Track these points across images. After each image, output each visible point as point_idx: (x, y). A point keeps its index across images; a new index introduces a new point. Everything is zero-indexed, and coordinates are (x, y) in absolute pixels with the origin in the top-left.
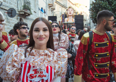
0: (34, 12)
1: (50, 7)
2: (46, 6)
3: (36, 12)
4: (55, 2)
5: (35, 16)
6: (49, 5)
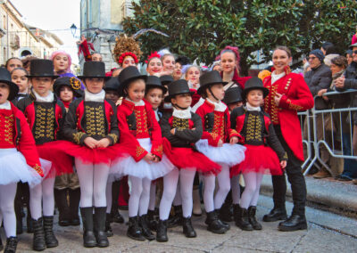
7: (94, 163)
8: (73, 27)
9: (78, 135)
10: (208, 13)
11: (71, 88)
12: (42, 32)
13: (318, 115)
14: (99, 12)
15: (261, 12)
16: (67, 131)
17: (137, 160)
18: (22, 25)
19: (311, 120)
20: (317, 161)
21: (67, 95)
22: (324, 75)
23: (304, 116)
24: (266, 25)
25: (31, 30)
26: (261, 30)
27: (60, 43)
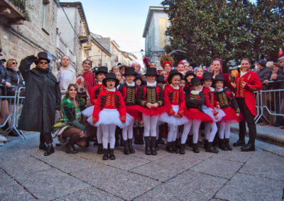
0: (43, 29)
1: (82, 42)
2: (75, 38)
3: (48, 34)
4: (91, 40)
5: (44, 39)
6: (80, 38)
7: (151, 116)
8: (142, 50)
9: (143, 102)
10: (207, 42)
11: (141, 79)
12: (128, 54)
13: (263, 93)
14: (154, 43)
15: (234, 41)
16: (139, 100)
17: (170, 115)
18: (119, 51)
19: (259, 95)
20: (262, 116)
21: (139, 82)
22: (267, 73)
23: (256, 93)
24: (236, 47)
25: (123, 53)
26: (234, 50)
27: (136, 58)
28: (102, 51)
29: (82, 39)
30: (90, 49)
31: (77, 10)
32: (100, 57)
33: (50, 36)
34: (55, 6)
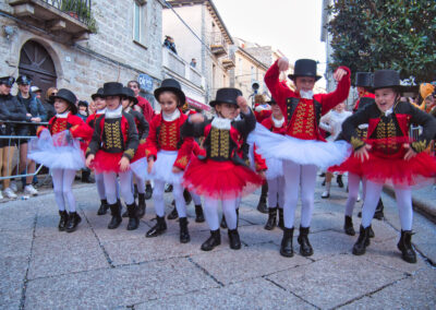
0: (135, 42)
1: (217, 55)
2: (203, 51)
3: (146, 49)
5: (139, 56)
6: (213, 49)
28: (258, 66)
29: (215, 51)
30: (233, 66)
31: (205, 8)
32: (254, 77)
33: (150, 50)
34: (158, 6)
